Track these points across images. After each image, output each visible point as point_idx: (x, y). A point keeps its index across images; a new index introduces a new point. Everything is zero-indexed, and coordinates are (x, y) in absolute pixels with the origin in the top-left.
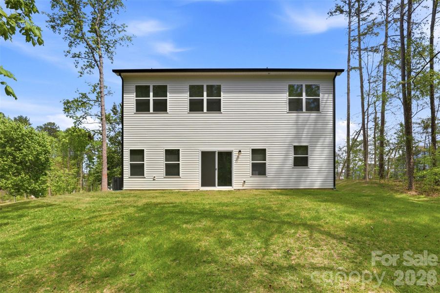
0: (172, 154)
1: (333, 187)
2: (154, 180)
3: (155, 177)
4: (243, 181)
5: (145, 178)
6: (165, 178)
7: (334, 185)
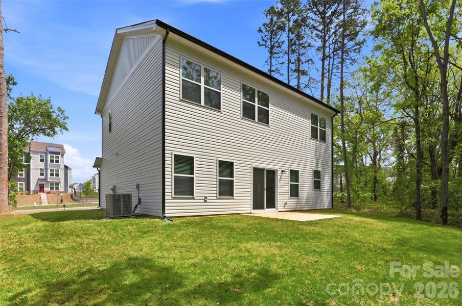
0: (226, 168)
1: (331, 207)
2: (205, 201)
3: (206, 198)
4: (284, 203)
5: (194, 198)
6: (218, 199)
7: (332, 206)
